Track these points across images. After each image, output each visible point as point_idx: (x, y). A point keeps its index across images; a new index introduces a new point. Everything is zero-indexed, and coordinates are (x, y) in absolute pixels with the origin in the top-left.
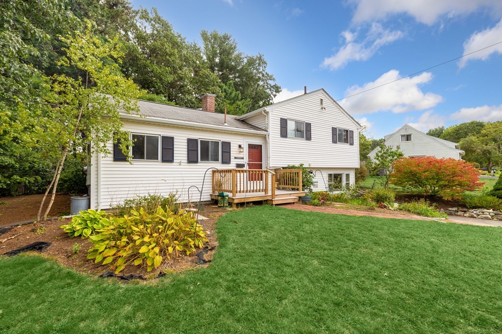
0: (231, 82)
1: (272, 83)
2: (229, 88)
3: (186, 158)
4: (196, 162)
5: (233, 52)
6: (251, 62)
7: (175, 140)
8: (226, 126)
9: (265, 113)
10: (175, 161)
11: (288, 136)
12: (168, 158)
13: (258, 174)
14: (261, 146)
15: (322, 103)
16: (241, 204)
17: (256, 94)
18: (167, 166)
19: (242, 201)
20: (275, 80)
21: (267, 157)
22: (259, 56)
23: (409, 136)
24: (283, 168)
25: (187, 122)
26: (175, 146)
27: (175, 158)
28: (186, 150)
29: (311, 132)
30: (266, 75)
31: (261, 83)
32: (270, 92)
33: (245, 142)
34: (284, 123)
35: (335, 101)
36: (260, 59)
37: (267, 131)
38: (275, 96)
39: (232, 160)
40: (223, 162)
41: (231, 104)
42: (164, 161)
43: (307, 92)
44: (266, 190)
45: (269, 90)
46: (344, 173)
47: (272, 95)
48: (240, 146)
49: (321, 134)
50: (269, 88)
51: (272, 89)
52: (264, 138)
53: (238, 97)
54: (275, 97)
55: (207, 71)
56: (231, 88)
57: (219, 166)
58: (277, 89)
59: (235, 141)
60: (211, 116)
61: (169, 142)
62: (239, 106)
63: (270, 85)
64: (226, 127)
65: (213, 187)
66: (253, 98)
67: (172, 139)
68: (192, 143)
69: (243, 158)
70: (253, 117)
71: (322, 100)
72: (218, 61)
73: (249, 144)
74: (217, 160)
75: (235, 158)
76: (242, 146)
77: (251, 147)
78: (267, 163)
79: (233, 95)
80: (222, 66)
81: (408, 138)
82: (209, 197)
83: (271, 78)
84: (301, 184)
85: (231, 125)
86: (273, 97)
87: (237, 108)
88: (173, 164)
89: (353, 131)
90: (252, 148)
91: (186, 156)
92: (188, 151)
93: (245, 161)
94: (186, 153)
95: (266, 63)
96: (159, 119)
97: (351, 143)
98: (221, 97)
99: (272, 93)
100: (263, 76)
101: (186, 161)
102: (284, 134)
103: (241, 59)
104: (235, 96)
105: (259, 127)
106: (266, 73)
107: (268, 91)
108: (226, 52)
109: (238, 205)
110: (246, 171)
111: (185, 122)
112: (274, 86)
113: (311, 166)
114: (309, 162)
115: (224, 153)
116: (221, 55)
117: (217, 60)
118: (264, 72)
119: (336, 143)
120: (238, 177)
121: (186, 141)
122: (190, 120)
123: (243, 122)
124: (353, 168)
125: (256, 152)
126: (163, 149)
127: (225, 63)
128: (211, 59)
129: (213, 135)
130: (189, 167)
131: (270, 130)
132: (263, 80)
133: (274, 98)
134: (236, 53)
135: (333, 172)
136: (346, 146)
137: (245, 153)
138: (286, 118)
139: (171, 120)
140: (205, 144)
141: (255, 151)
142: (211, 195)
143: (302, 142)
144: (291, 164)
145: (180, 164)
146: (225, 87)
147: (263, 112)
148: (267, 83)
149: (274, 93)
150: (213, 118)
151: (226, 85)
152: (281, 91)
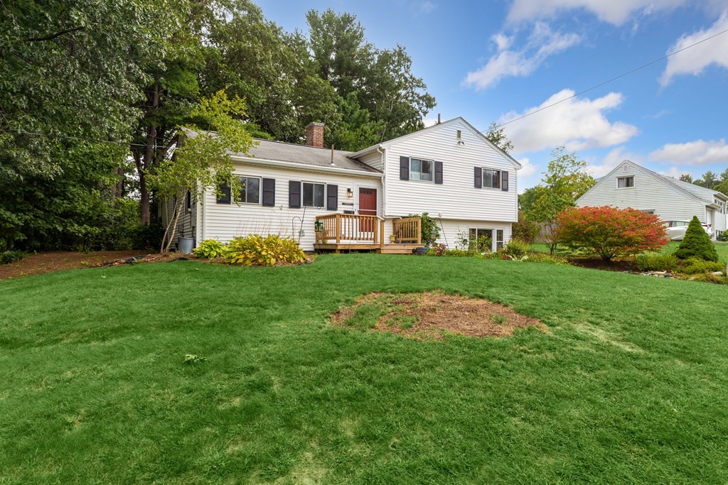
0: (353, 93)
1: (420, 91)
2: (350, 104)
3: (288, 203)
4: (299, 207)
5: (358, 44)
6: (385, 59)
7: (276, 183)
8: (332, 167)
9: (381, 150)
10: (276, 205)
11: (410, 178)
12: (269, 201)
13: (366, 220)
14: (375, 190)
15: (459, 136)
16: (346, 251)
17: (394, 110)
18: (268, 210)
19: (347, 248)
20: (425, 87)
21: (383, 204)
22: (397, 50)
23: (630, 180)
24: (403, 217)
25: (290, 163)
26: (276, 189)
27: (276, 202)
28: (288, 193)
29: (442, 173)
30: (411, 80)
31: (403, 92)
32: (417, 107)
33: (355, 186)
34: (404, 162)
35: (478, 133)
36: (400, 54)
37: (382, 172)
38: (425, 113)
39: (340, 205)
40: (329, 208)
41: (353, 129)
42: (264, 205)
43: (441, 122)
44: (375, 239)
45: (415, 103)
46: (495, 228)
47: (420, 113)
48: (349, 190)
49: (458, 175)
50: (416, 101)
51: (421, 102)
52: (379, 180)
53: (364, 118)
54: (425, 115)
55: (316, 79)
56: (353, 103)
57: (323, 212)
58: (430, 102)
59: (343, 185)
60: (317, 153)
61: (269, 184)
62: (365, 133)
63: (418, 96)
64: (334, 167)
65: (316, 236)
66: (389, 118)
67: (273, 181)
68: (294, 186)
69: (352, 204)
70: (367, 155)
71: (459, 132)
72: (334, 58)
73: (360, 188)
74: (323, 206)
75: (343, 204)
76: (352, 190)
77: (362, 191)
78: (382, 211)
79: (356, 114)
80: (340, 65)
81: (629, 182)
82: (313, 246)
83: (419, 84)
84: (420, 235)
85: (339, 165)
86: (422, 114)
87: (361, 135)
88: (274, 208)
89: (507, 172)
90: (364, 193)
91: (288, 199)
92: (290, 194)
93: (356, 208)
94: (288, 196)
95: (409, 61)
96: (261, 160)
97: (504, 187)
98: (336, 119)
99: (420, 108)
100: (406, 80)
101: (288, 206)
102: (404, 176)
103: (369, 55)
104: (360, 116)
105: (375, 167)
106: (411, 76)
107: (414, 105)
108: (347, 44)
109: (341, 251)
110: (355, 217)
111: (287, 163)
112: (424, 96)
113: (442, 217)
114: (440, 212)
115: (330, 198)
116: (338, 48)
117: (333, 56)
118: (407, 75)
119: (480, 187)
120: (343, 224)
121: (288, 184)
122: (292, 160)
123: (357, 161)
124: (509, 223)
125: (369, 198)
126: (264, 191)
127: (345, 62)
128: (321, 57)
129: (317, 177)
130: (290, 212)
131: (387, 171)
132: (406, 88)
133: (423, 117)
134: (362, 45)
135: (477, 227)
136: (497, 192)
137: (355, 198)
138: (408, 156)
139: (272, 161)
140: (308, 187)
141: (367, 196)
142: (314, 245)
143: (430, 187)
144: (414, 213)
145: (281, 208)
146: (343, 102)
147: (378, 149)
148: (413, 93)
149: (425, 109)
150: (318, 156)
151: (345, 98)
152: (435, 105)
